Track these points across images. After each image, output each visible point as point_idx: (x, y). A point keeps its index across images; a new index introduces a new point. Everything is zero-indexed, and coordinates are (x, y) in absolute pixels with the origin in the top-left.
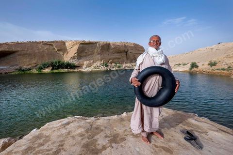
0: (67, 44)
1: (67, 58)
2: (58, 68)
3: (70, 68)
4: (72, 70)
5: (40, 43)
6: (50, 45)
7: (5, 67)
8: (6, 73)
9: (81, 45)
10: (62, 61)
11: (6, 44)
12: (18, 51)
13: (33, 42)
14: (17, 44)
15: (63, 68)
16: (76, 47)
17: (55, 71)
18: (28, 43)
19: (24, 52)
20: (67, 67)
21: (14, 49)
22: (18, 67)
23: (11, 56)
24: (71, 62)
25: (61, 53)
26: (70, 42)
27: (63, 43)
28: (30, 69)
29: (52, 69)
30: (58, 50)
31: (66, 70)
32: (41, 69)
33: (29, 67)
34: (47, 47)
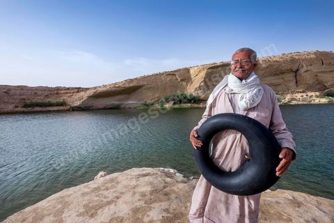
0: (192, 71)
1: (191, 90)
2: (180, 102)
3: (195, 102)
4: (196, 105)
5: (163, 74)
6: (173, 74)
7: (134, 102)
9: (210, 71)
10: (185, 93)
11: (136, 79)
12: (144, 85)
13: (157, 74)
14: (144, 78)
15: (185, 103)
16: (203, 74)
17: (176, 106)
18: (153, 75)
19: (149, 86)
20: (189, 101)
21: (141, 83)
22: (143, 102)
23: (139, 91)
24: (194, 94)
25: (184, 83)
26: (196, 68)
27: (187, 70)
28: (153, 104)
29: (174, 104)
30: (182, 80)
31: (189, 105)
33: (153, 101)
34: (170, 77)
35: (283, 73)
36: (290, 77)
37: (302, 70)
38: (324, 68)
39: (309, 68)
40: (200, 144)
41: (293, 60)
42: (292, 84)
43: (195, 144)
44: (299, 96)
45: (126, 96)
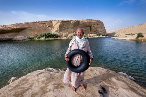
0: (53, 23)
1: (53, 31)
2: (49, 37)
3: (55, 37)
4: (56, 38)
5: (38, 22)
6: (44, 23)
7: (22, 37)
8: (22, 40)
9: (61, 23)
10: (51, 33)
11: (21, 24)
12: (27, 28)
13: (35, 22)
14: (27, 24)
15: (51, 37)
16: (58, 24)
18: (32, 23)
19: (31, 28)
20: (53, 37)
21: (25, 27)
22: (28, 37)
23: (24, 31)
24: (56, 33)
25: (50, 28)
26: (55, 21)
27: (51, 22)
28: (34, 38)
29: (46, 38)
30: (49, 26)
31: (53, 38)
32: (39, 38)
33: (34, 36)
34: (42, 25)
35: (87, 27)
36: (89, 28)
37: (92, 26)
38: (98, 26)
39: (94, 25)
40: (68, 60)
41: (90, 22)
42: (90, 31)
43: (67, 60)
44: (91, 35)
45: (15, 33)
